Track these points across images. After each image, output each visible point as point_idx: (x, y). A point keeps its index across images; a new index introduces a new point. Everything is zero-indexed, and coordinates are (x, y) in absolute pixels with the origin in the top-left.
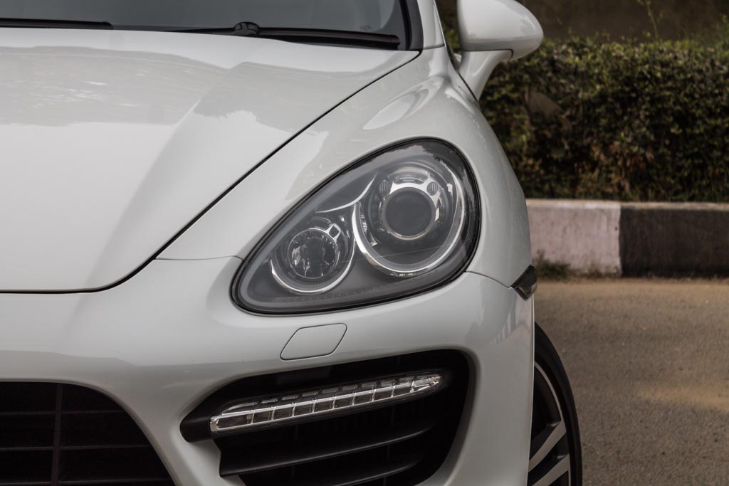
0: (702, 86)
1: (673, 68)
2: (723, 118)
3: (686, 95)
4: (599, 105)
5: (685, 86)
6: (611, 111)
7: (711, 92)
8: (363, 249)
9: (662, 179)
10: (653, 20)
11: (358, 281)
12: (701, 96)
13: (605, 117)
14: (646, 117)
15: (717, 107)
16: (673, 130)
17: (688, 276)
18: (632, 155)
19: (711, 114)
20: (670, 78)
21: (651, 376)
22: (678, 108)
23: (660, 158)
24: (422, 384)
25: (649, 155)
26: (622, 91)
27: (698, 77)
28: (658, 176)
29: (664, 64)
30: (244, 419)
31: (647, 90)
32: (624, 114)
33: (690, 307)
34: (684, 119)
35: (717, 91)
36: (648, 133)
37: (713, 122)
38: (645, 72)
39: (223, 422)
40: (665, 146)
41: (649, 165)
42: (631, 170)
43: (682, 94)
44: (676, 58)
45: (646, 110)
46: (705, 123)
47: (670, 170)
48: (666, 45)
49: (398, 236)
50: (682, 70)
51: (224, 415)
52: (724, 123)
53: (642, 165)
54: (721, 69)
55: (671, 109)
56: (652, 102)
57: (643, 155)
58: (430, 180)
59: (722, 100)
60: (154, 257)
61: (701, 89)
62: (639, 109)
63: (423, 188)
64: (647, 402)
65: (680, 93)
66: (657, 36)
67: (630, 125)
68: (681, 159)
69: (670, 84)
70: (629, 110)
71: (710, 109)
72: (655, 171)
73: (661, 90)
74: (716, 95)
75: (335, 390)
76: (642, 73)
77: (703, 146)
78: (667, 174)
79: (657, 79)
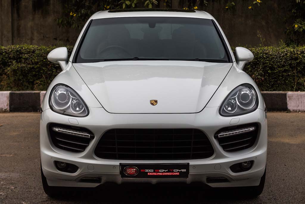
0: (277, 59)
1: (269, 55)
2: (282, 68)
3: (272, 62)
4: (248, 65)
5: (272, 60)
6: (252, 66)
7: (279, 61)
8: (239, 104)
9: (266, 85)
10: (262, 41)
11: (239, 111)
12: (276, 62)
13: (250, 68)
14: (262, 68)
15: (280, 65)
16: (269, 72)
17: (275, 111)
18: (258, 78)
19: (279, 67)
20: (268, 57)
21: (270, 135)
22: (270, 65)
23: (265, 79)
24: (251, 129)
25: (263, 78)
26: (255, 61)
27: (275, 57)
28: (265, 84)
29: (266, 54)
30: (224, 135)
31: (262, 61)
32: (256, 67)
33: (277, 119)
34: (272, 68)
35: (280, 61)
36: (262, 73)
37: (279, 69)
38: (261, 56)
39: (220, 136)
40: (267, 76)
41: (263, 81)
42: (258, 82)
43: (271, 62)
44: (269, 52)
45: (262, 66)
46: (277, 69)
47: (268, 82)
48: (266, 48)
49: (244, 102)
50: (271, 55)
51: (220, 134)
52: (282, 69)
53: (261, 81)
54: (281, 55)
55: (268, 66)
56: (263, 64)
57: (261, 78)
58: (248, 91)
59: (282, 63)
60: (205, 107)
61: (276, 60)
62: (260, 66)
63: (248, 92)
64: (271, 141)
65: (270, 62)
66: (263, 45)
67: (257, 70)
68: (271, 79)
69: (268, 59)
70: (257, 66)
71: (279, 65)
72: (264, 83)
73: (266, 61)
74: (280, 62)
75: (237, 130)
76: (260, 56)
77: (277, 76)
78: (267, 83)
79: (264, 58)
